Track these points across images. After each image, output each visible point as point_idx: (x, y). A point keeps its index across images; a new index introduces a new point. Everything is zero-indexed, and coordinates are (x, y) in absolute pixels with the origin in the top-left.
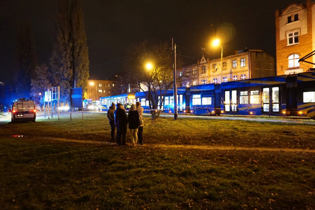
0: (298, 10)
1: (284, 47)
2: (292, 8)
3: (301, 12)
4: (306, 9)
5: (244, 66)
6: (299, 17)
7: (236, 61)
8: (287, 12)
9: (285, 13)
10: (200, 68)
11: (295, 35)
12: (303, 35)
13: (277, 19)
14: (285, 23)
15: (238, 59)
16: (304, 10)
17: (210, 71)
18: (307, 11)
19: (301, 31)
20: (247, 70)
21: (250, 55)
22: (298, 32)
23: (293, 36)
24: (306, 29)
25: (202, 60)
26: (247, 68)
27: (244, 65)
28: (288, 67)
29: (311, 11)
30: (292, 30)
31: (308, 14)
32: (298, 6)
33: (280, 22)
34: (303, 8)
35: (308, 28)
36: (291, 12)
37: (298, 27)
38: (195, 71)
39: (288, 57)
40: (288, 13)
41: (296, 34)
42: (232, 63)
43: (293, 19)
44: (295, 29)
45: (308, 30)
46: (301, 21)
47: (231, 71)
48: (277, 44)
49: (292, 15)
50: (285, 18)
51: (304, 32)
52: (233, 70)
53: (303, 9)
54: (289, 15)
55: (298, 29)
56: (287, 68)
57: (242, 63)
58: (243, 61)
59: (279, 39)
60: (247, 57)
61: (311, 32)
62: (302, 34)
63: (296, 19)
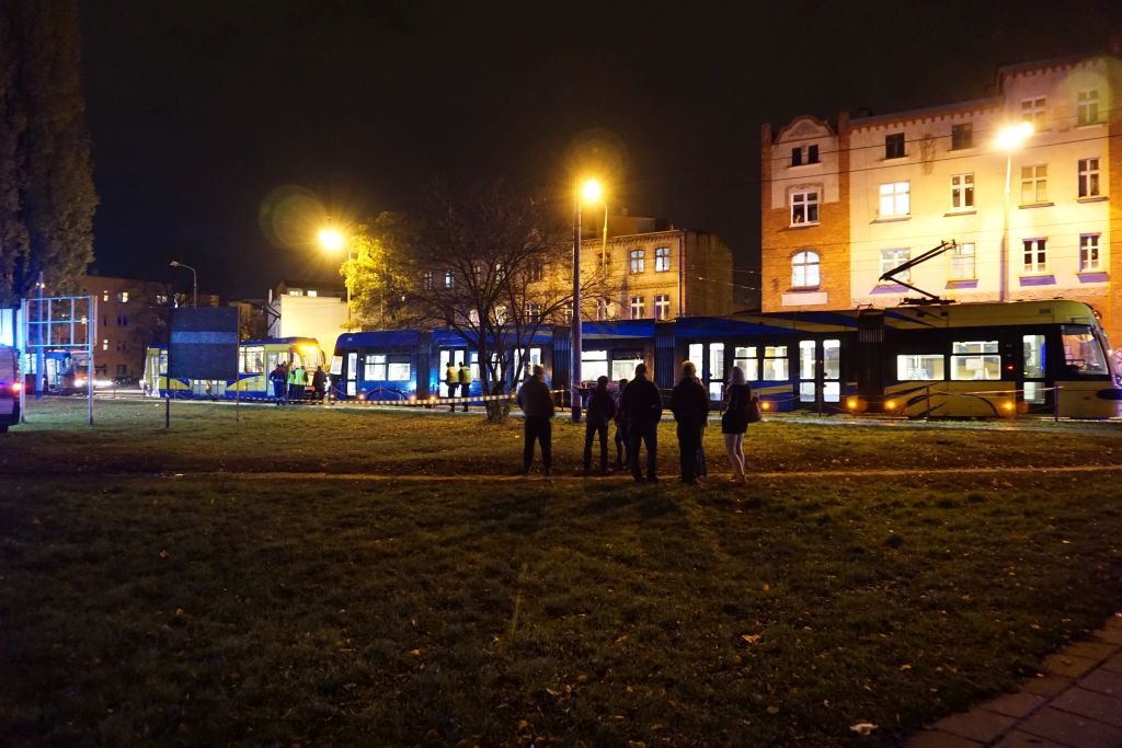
0: (819, 135)
1: (781, 228)
2: (805, 128)
3: (826, 144)
4: (837, 138)
5: (664, 271)
6: (821, 154)
7: (641, 253)
8: (792, 135)
9: (785, 136)
11: (809, 199)
12: (829, 204)
13: (765, 150)
14: (787, 164)
15: (649, 247)
16: (832, 139)
17: (556, 275)
18: (840, 141)
19: (825, 192)
20: (674, 283)
21: (683, 238)
22: (816, 194)
23: (806, 203)
24: (837, 190)
26: (674, 277)
27: (666, 268)
28: (790, 284)
29: (848, 144)
30: (803, 186)
31: (840, 150)
32: (819, 124)
33: (773, 160)
34: (830, 131)
35: (841, 186)
36: (798, 137)
37: (818, 179)
39: (791, 257)
40: (792, 138)
41: (812, 197)
42: (630, 259)
43: (805, 156)
44: (811, 184)
45: (839, 192)
46: (825, 165)
47: (625, 280)
48: (764, 218)
49: (804, 146)
50: (785, 150)
51: (831, 195)
52: (631, 280)
53: (831, 135)
54: (797, 145)
55: (817, 185)
56: (788, 287)
57: (660, 260)
58: (663, 256)
59: (770, 204)
60: (676, 244)
61: (848, 199)
62: (827, 201)
63: (814, 159)
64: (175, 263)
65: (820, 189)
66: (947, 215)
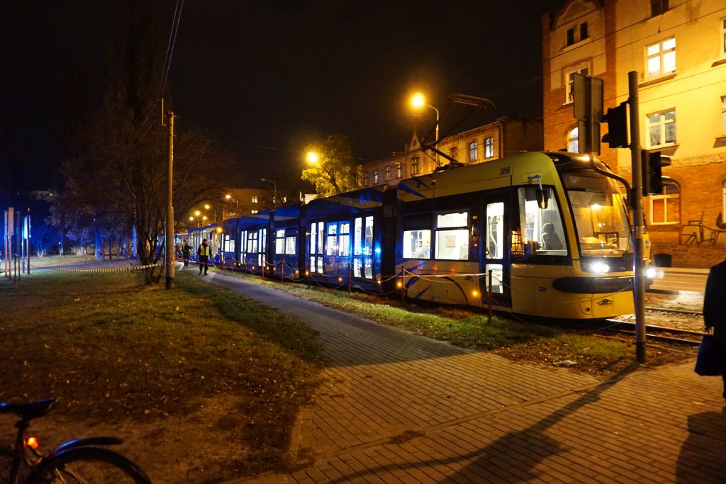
0: (588, 11)
1: (558, 107)
2: (576, 8)
3: (594, 18)
4: (603, 9)
5: (490, 157)
6: (590, 29)
7: (476, 144)
8: (565, 19)
9: (560, 21)
10: (409, 163)
12: (598, 76)
13: (545, 38)
14: (562, 46)
15: (480, 138)
16: (597, 12)
17: (428, 168)
18: (606, 12)
19: (594, 66)
21: (501, 127)
22: (587, 69)
24: (604, 60)
25: (412, 143)
27: (492, 155)
29: (613, 14)
30: (575, 64)
31: (607, 21)
33: (551, 45)
34: (597, 5)
35: (608, 56)
36: (572, 19)
37: (588, 54)
38: (400, 168)
39: (566, 133)
40: (567, 20)
42: (469, 150)
43: (577, 34)
44: (582, 61)
45: (607, 62)
46: (594, 40)
48: (546, 99)
49: (575, 26)
50: (561, 33)
51: (600, 67)
53: (598, 8)
54: (570, 26)
55: (586, 60)
57: (488, 148)
58: (490, 145)
59: (550, 87)
60: (497, 134)
61: (614, 68)
62: (595, 73)
63: (584, 36)
64: (263, 180)
65: (589, 63)
66: (715, 64)
